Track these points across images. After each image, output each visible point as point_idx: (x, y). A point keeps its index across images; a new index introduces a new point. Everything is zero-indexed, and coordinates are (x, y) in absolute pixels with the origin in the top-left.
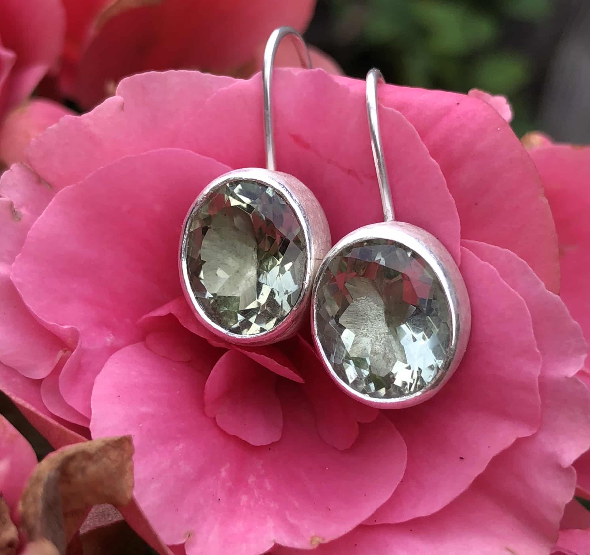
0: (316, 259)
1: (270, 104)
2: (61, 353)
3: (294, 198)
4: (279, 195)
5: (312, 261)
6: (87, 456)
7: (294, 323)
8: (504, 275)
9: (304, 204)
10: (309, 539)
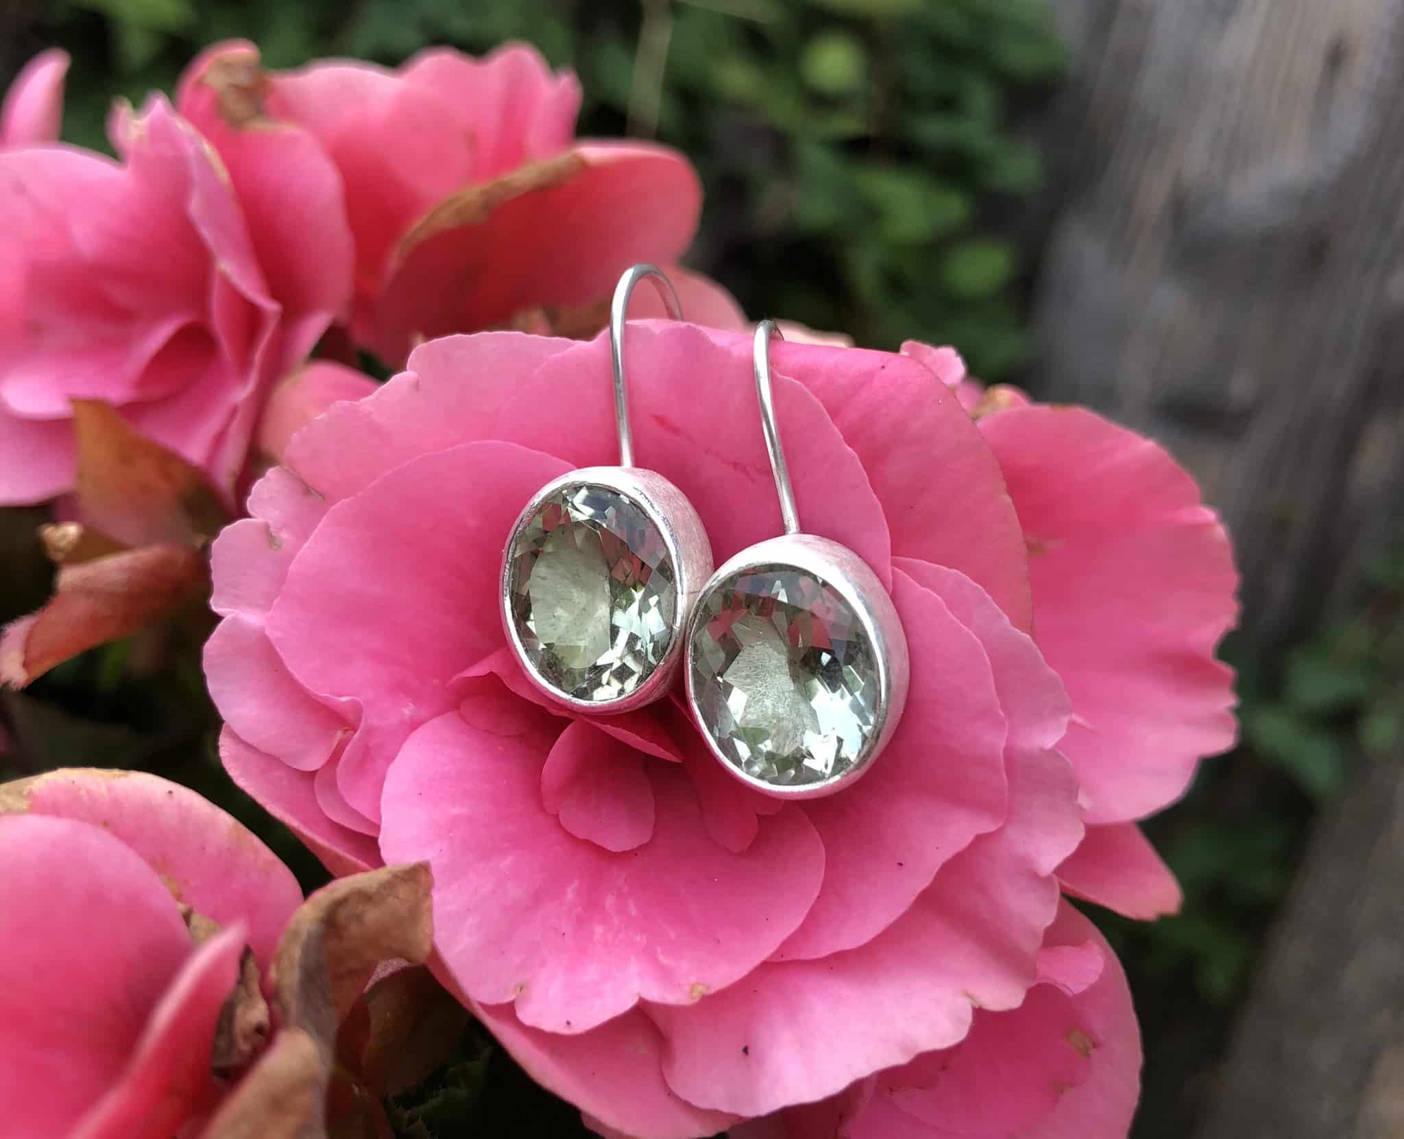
0: (690, 593)
1: (623, 374)
2: (339, 735)
3: (657, 508)
4: (634, 505)
5: (685, 596)
6: (364, 897)
7: (662, 682)
8: (951, 607)
9: (671, 517)
10: (687, 988)
